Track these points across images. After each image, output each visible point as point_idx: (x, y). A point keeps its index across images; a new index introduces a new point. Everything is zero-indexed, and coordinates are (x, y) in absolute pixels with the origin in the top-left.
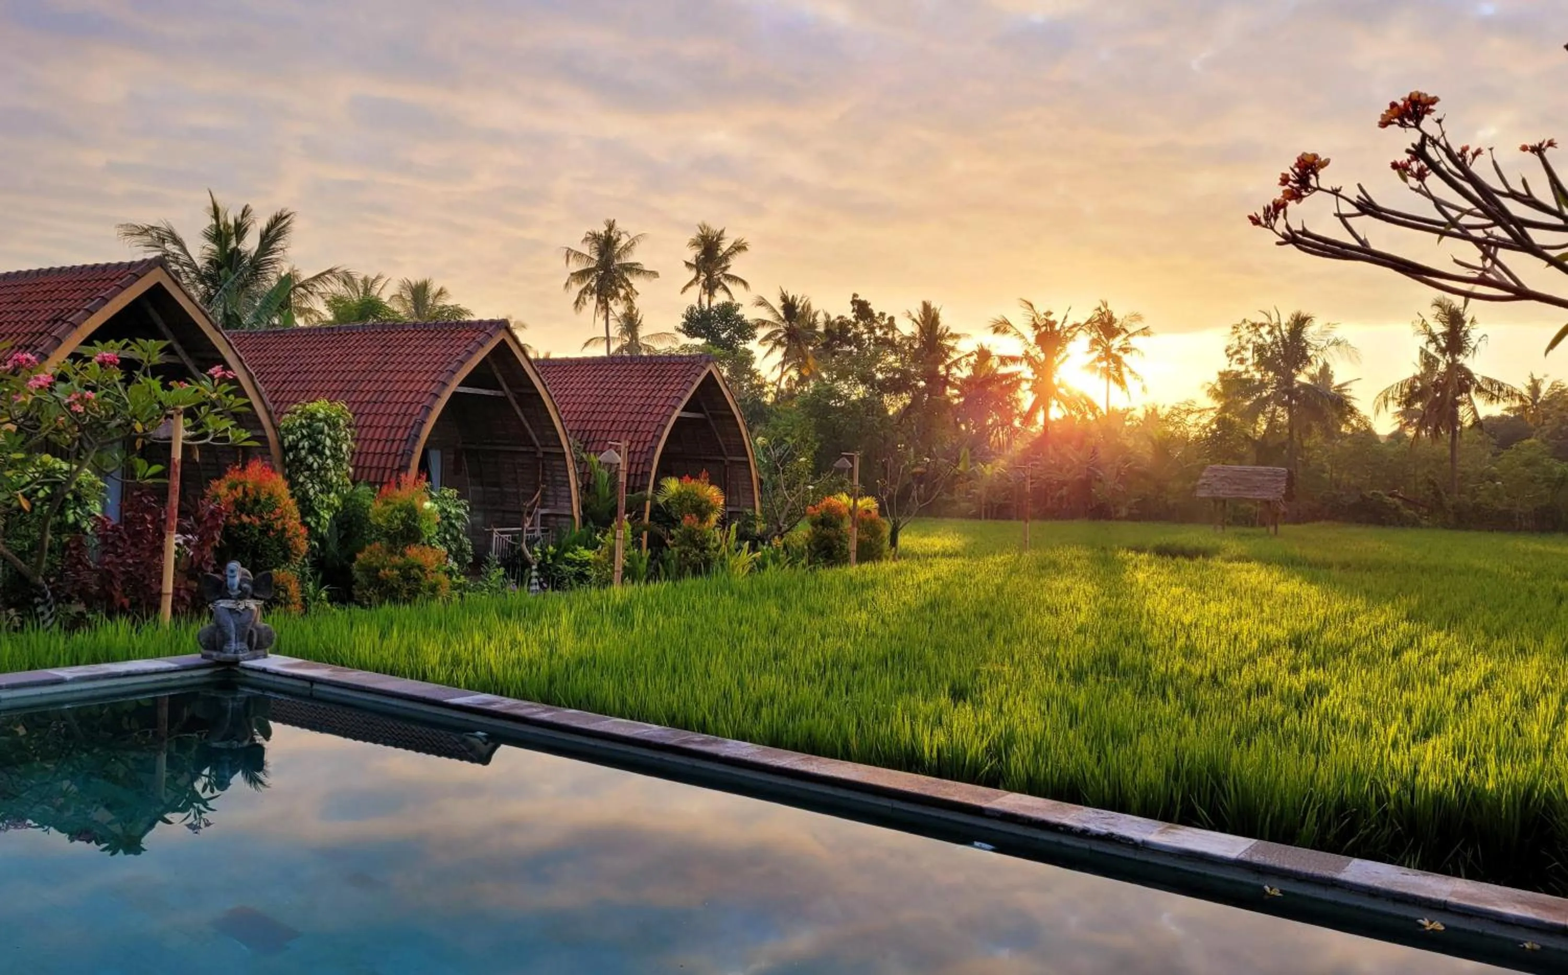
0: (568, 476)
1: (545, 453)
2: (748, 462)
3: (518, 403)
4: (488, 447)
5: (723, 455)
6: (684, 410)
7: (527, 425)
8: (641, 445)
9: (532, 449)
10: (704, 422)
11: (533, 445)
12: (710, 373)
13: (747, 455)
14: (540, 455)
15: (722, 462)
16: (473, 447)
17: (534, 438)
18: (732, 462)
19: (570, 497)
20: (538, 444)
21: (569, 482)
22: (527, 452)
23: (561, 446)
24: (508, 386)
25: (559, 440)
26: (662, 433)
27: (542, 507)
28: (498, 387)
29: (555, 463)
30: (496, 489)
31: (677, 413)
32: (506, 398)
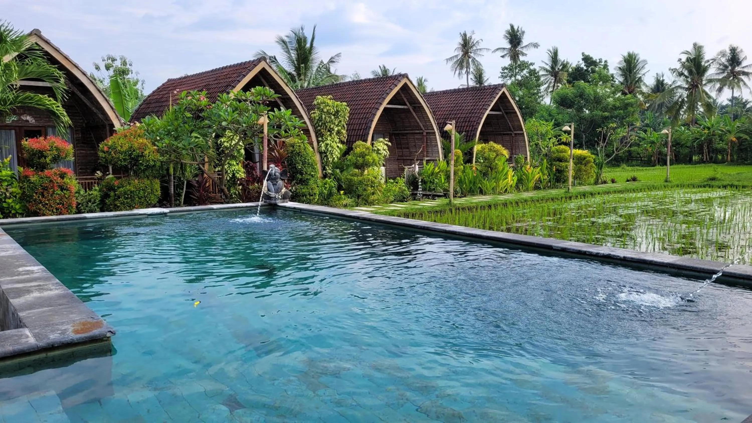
0: (437, 143)
1: (427, 133)
2: (523, 134)
3: (414, 111)
4: (403, 132)
5: (511, 131)
6: (491, 110)
7: (418, 121)
8: (471, 128)
9: (421, 131)
10: (502, 116)
11: (422, 130)
12: (504, 93)
13: (522, 130)
14: (425, 134)
15: (511, 134)
16: (397, 132)
17: (422, 126)
18: (516, 134)
19: (438, 152)
20: (423, 129)
21: (437, 145)
22: (420, 133)
23: (434, 129)
24: (410, 104)
25: (433, 127)
26: (481, 121)
27: (427, 156)
28: (405, 104)
29: (431, 137)
30: (407, 150)
31: (488, 112)
32: (409, 109)
